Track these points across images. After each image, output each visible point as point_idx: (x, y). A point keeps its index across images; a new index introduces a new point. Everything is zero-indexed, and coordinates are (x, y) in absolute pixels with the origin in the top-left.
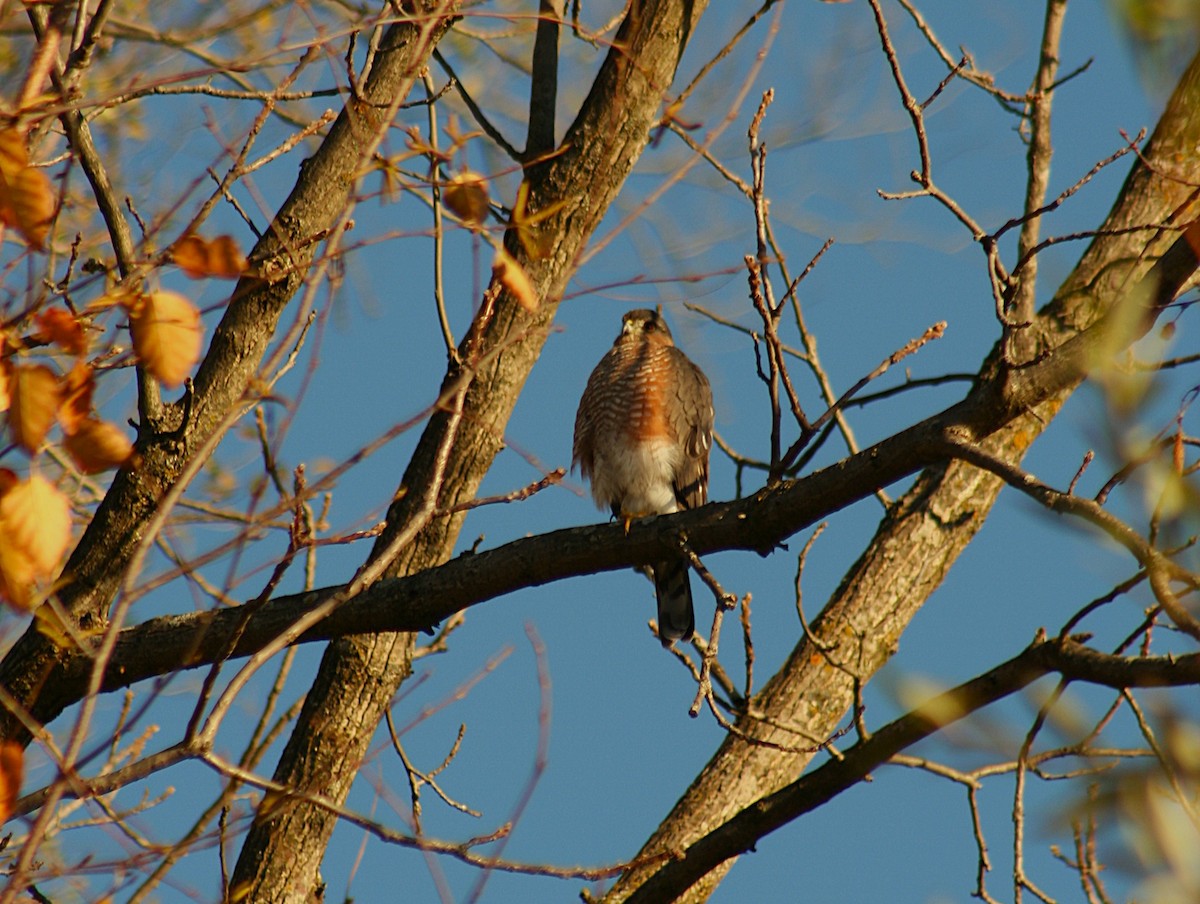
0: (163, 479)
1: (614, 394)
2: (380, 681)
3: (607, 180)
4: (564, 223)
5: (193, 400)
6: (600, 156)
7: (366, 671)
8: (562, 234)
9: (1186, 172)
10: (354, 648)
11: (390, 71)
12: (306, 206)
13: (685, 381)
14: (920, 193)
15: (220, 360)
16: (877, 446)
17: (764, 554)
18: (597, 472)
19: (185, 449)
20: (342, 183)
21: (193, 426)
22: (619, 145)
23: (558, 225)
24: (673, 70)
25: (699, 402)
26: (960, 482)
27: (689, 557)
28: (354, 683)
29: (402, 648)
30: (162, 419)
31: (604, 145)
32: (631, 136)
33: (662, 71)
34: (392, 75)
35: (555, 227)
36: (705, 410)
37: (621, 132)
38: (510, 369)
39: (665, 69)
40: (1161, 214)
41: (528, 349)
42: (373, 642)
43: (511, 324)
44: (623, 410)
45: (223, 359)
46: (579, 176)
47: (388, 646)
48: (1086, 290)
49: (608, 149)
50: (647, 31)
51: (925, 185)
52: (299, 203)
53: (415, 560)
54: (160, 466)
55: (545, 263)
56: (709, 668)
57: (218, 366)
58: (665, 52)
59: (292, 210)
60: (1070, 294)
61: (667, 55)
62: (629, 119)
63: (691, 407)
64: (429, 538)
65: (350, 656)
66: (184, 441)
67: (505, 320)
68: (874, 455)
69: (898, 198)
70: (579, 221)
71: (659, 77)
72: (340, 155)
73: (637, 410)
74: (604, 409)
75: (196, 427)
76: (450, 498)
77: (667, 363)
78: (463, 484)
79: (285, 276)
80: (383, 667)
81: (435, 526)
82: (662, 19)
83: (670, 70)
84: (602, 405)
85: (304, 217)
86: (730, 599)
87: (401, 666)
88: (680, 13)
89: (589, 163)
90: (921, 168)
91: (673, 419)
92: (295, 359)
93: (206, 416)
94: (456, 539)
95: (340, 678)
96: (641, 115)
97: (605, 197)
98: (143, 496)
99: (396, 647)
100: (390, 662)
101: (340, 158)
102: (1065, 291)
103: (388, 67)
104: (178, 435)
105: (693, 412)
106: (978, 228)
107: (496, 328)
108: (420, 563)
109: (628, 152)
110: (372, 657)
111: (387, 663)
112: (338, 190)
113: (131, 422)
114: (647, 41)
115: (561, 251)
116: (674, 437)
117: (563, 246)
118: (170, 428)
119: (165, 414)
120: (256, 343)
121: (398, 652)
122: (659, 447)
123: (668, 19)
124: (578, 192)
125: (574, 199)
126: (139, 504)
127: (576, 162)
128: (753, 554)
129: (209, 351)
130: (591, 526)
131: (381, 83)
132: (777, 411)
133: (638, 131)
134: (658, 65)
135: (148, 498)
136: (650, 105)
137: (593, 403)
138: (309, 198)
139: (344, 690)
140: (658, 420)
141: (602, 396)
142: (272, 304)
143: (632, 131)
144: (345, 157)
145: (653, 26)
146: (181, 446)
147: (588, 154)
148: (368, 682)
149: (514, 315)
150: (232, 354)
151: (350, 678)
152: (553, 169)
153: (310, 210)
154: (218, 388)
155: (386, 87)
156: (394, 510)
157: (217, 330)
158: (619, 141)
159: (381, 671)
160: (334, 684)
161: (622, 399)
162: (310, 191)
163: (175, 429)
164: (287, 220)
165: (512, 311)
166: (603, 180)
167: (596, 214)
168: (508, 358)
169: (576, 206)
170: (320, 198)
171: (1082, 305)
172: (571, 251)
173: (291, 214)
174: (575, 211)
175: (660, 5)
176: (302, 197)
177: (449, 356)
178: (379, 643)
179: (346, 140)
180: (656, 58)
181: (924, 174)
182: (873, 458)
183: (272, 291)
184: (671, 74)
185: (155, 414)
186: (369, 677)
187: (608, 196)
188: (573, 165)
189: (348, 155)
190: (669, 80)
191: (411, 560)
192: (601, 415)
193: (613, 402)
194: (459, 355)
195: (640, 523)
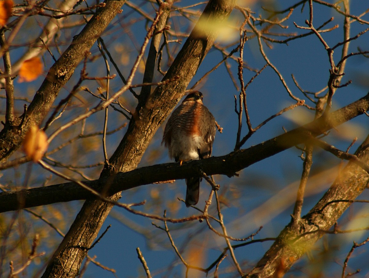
0: (12, 142)
1: (181, 117)
2: (67, 275)
3: (169, 105)
4: (152, 119)
5: (26, 116)
6: (167, 96)
7: (63, 271)
8: (150, 123)
9: (358, 177)
10: (60, 261)
11: (110, 6)
12: (74, 51)
13: (206, 117)
14: (308, 28)
15: (37, 103)
16: (276, 137)
17: (230, 176)
18: (172, 144)
19: (21, 133)
20: (88, 44)
21: (25, 125)
22: (174, 93)
23: (149, 119)
24: (196, 69)
25: (211, 124)
26: (269, 270)
27: (203, 174)
28: (58, 274)
29: (77, 264)
30: (14, 121)
31: (169, 93)
32: (179, 90)
33: (193, 69)
34: (110, 8)
35: (148, 120)
36: (213, 128)
37: (175, 89)
38: (126, 169)
39: (194, 68)
40: (348, 190)
41: (134, 163)
42: (67, 261)
43: (129, 153)
44: (184, 122)
45: (38, 103)
46: (159, 102)
47: (72, 263)
48: (319, 212)
49: (170, 94)
50: (189, 53)
51: (310, 26)
52: (72, 50)
53: (85, 233)
54: (11, 137)
55: (143, 132)
56: (207, 208)
57: (36, 105)
58: (195, 62)
59: (69, 52)
60: (314, 213)
61: (195, 63)
62: (179, 84)
63: (207, 126)
64: (91, 225)
65: (58, 264)
66: (21, 130)
67: (127, 151)
68: (275, 140)
69: (300, 28)
70: (157, 119)
71: (191, 71)
72: (88, 34)
73: (189, 123)
74: (177, 122)
75: (26, 125)
76: (100, 213)
77: (201, 108)
78: (105, 208)
79: (64, 75)
80: (69, 270)
81: (93, 222)
82: (195, 50)
83: (196, 68)
84: (176, 121)
85: (73, 55)
86: (217, 186)
87: (75, 271)
88: (201, 49)
89: (163, 98)
90: (309, 20)
91: (201, 128)
92: (62, 115)
93: (30, 122)
94: (100, 228)
95: (53, 272)
96: (183, 83)
97: (167, 111)
98: (4, 148)
99: (74, 263)
100: (72, 268)
101: (89, 35)
102: (312, 211)
103: (109, 4)
104: (19, 127)
105: (208, 127)
106: (327, 45)
107: (123, 154)
108: (86, 234)
109: (177, 97)
110: (66, 265)
111: (71, 268)
112: (86, 47)
113: (2, 122)
114: (188, 57)
115: (149, 129)
116: (201, 134)
117: (150, 127)
118: (16, 124)
119: (15, 119)
120: (50, 98)
121: (75, 265)
122: (195, 137)
123: (197, 50)
124: (157, 109)
125: (156, 111)
126: (2, 151)
127: (158, 98)
128: (226, 176)
129: (33, 100)
130: (168, 163)
131: (106, 10)
132: (241, 125)
133: (182, 89)
134: (191, 66)
135: (6, 149)
136: (187, 80)
137: (173, 120)
138: (76, 48)
139: (55, 276)
140: (196, 128)
141: (176, 118)
142: (58, 84)
143: (179, 89)
144: (90, 35)
145: (191, 52)
146: (20, 131)
147: (163, 95)
148: (63, 274)
149: (130, 150)
150: (41, 101)
151: (57, 272)
152: (150, 100)
153: (75, 52)
154: (35, 113)
155: (108, 12)
156: (79, 215)
157: (37, 92)
158: (175, 92)
159: (68, 271)
160: (51, 274)
161: (184, 119)
162: (76, 46)
163: (18, 125)
164: (67, 55)
165: (130, 148)
166: (167, 105)
167: (163, 118)
168: (126, 165)
169: (156, 113)
170: (80, 49)
171: (318, 216)
172: (153, 129)
173: (68, 53)
174: (156, 115)
175: (195, 45)
176: (73, 48)
177: (105, 162)
178: (69, 261)
179: (91, 29)
180: (191, 63)
181: (310, 22)
182: (274, 141)
183: (59, 80)
184: (196, 71)
185: (11, 119)
186: (64, 272)
187: (168, 112)
188: (157, 99)
189: (91, 34)
190: (194, 73)
191: (84, 233)
192: (176, 124)
193: (180, 120)
194: (109, 162)
195: (186, 163)
